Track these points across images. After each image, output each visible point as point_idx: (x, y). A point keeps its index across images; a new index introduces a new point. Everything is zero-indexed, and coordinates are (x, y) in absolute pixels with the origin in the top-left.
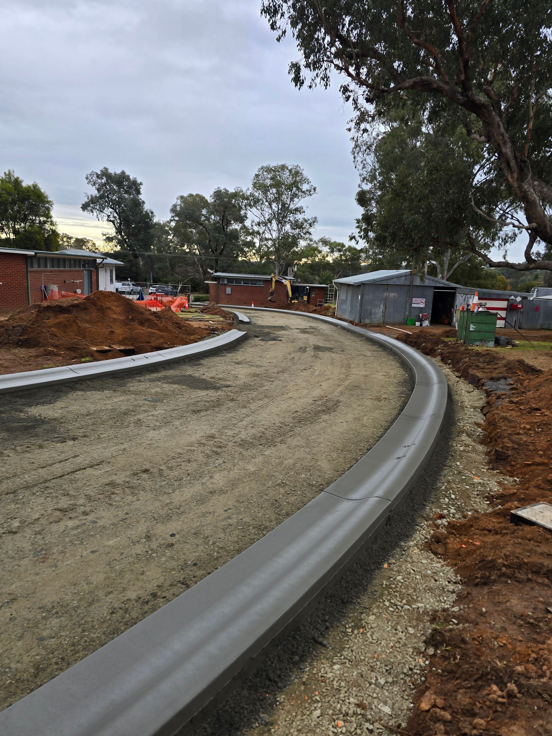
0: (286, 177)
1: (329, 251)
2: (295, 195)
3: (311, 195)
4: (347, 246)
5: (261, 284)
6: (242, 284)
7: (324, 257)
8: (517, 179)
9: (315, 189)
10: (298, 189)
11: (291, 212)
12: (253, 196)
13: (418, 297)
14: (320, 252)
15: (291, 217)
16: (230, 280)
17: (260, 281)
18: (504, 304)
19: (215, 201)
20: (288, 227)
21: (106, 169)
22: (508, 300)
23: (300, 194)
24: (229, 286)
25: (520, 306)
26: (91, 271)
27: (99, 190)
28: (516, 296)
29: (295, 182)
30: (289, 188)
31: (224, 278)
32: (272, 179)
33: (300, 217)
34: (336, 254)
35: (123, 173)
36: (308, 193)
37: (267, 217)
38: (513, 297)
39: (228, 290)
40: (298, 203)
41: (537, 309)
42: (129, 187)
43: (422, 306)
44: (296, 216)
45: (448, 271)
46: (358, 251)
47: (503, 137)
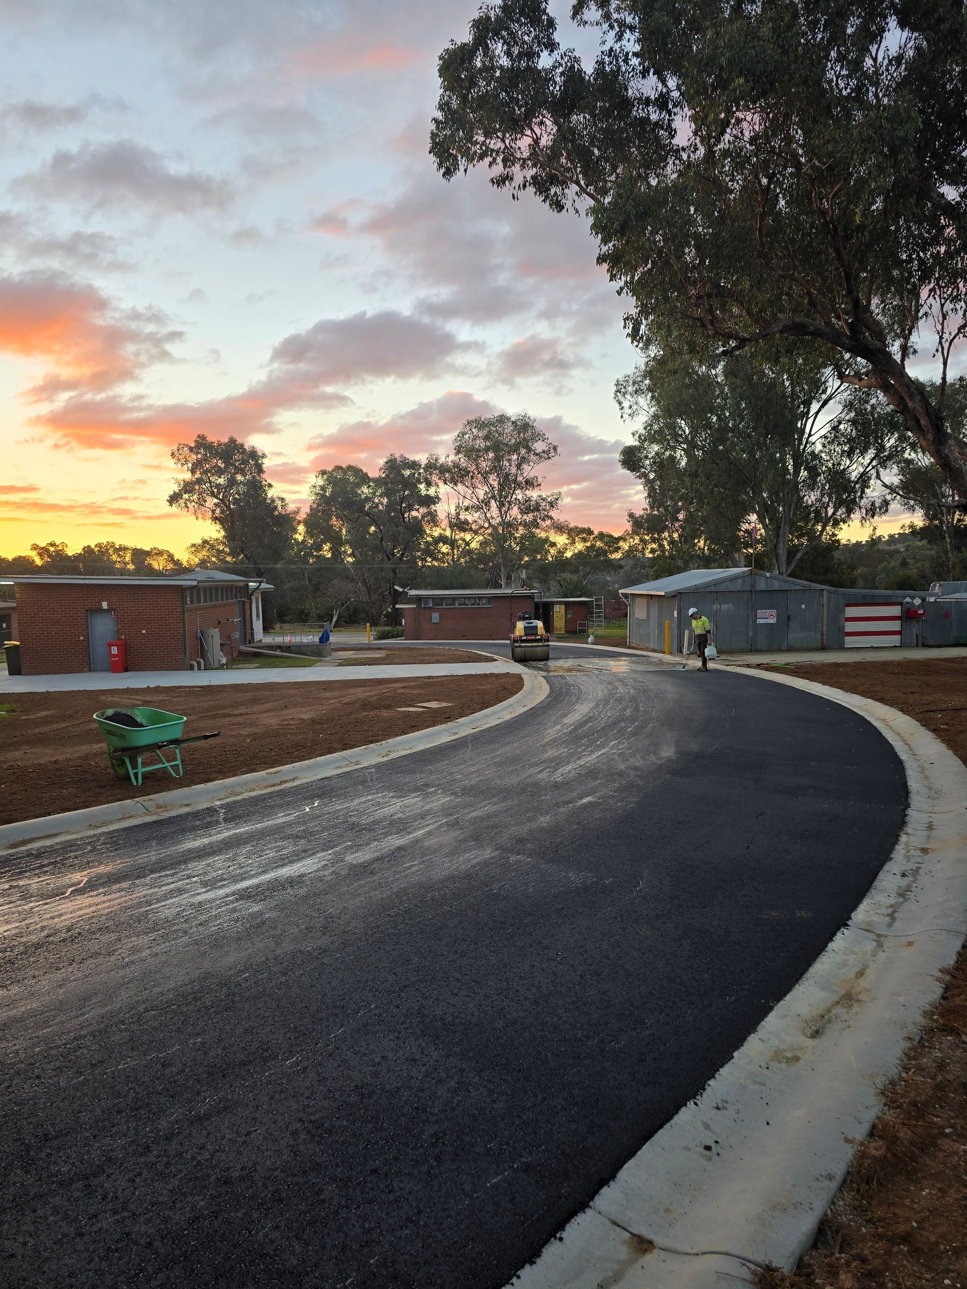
0: (508, 435)
1: (567, 542)
2: (522, 461)
3: (549, 458)
4: (596, 533)
5: (484, 604)
6: (457, 605)
7: (559, 552)
8: (934, 441)
9: (555, 448)
10: (529, 450)
11: (519, 485)
12: (458, 467)
13: (765, 608)
14: (553, 544)
15: (519, 495)
16: (438, 600)
17: (480, 598)
18: (896, 611)
19: (387, 476)
20: (515, 511)
21: (203, 437)
22: (901, 604)
23: (532, 457)
24: (436, 610)
25: (921, 612)
26: (244, 602)
27: (193, 472)
28: (913, 598)
29: (524, 439)
30: (515, 449)
31: (427, 598)
32: (486, 438)
33: (534, 494)
34: (580, 546)
35: (232, 441)
36: (546, 455)
37: (481, 497)
38: (908, 599)
39: (435, 617)
40: (529, 471)
41: (947, 615)
42: (244, 462)
43: (773, 621)
44: (527, 492)
45: (788, 563)
46: (615, 539)
47: (909, 388)
